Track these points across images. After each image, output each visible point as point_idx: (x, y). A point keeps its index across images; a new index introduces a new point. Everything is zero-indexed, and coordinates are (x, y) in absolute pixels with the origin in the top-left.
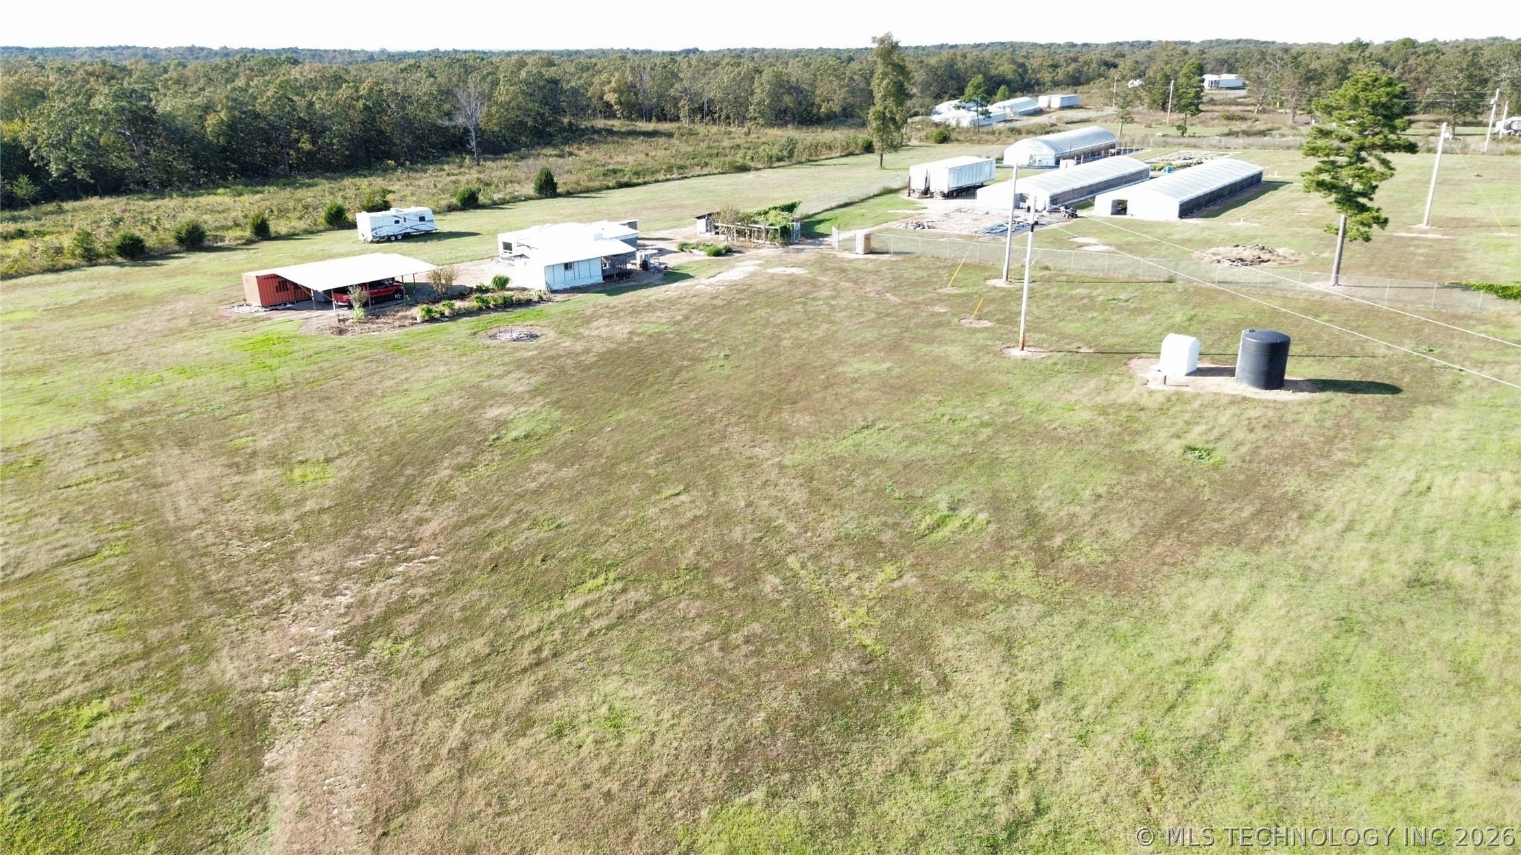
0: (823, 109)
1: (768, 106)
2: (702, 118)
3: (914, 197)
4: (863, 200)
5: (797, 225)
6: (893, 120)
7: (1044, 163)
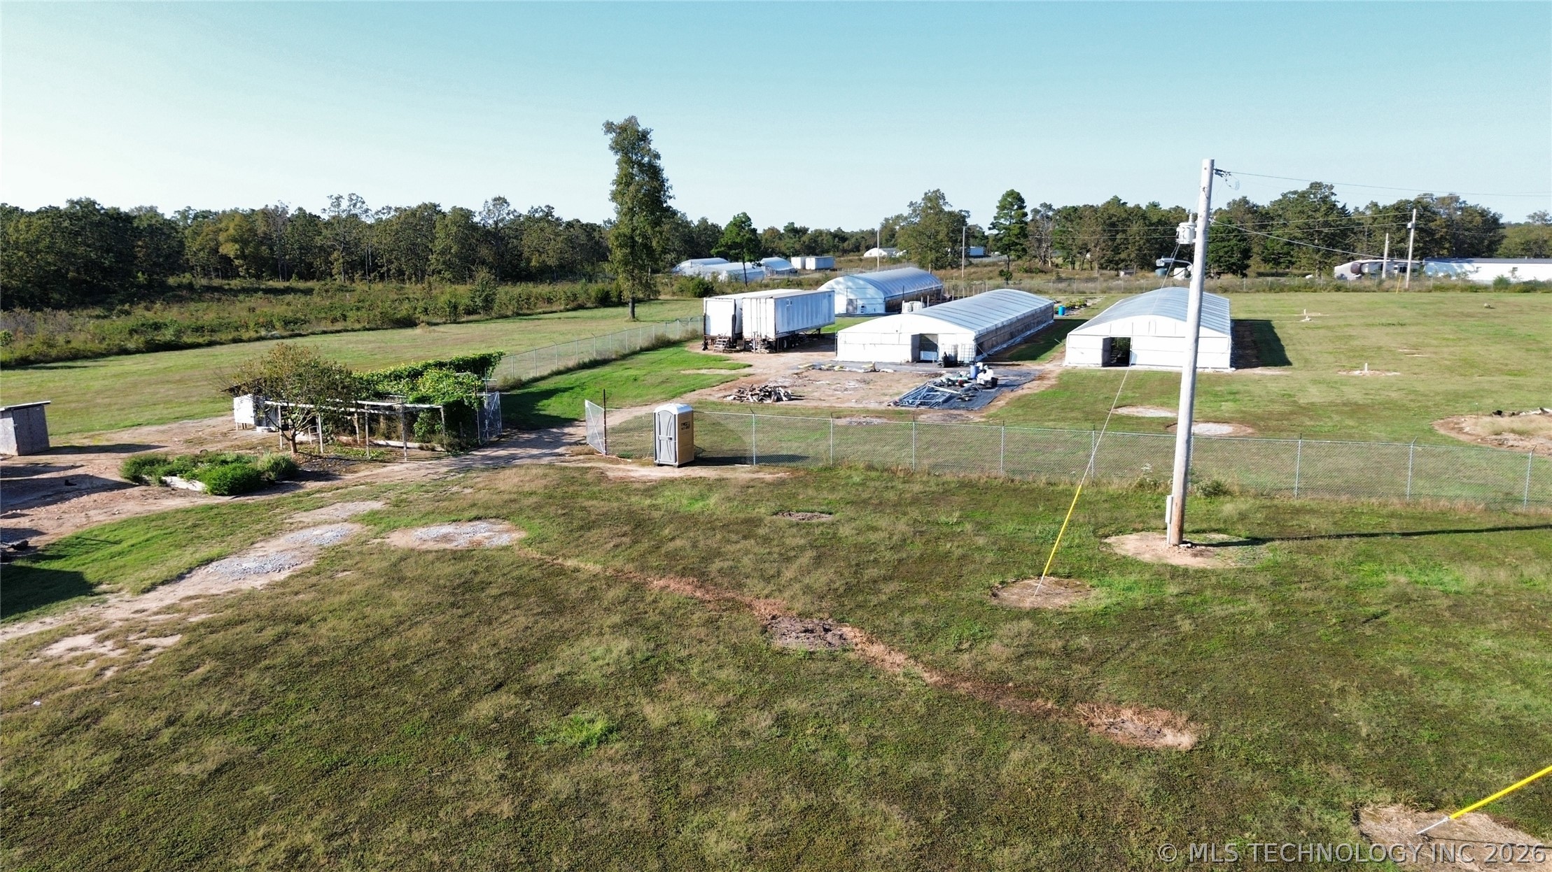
0: (533, 263)
1: (456, 255)
2: (364, 275)
3: (716, 350)
4: (624, 357)
5: (490, 401)
6: (648, 248)
7: (869, 310)
